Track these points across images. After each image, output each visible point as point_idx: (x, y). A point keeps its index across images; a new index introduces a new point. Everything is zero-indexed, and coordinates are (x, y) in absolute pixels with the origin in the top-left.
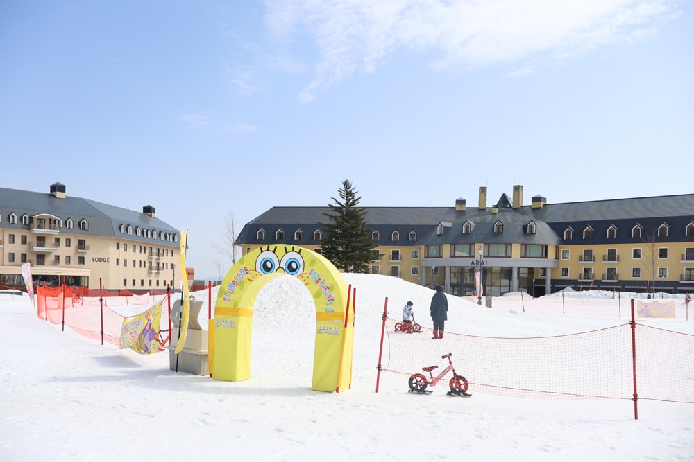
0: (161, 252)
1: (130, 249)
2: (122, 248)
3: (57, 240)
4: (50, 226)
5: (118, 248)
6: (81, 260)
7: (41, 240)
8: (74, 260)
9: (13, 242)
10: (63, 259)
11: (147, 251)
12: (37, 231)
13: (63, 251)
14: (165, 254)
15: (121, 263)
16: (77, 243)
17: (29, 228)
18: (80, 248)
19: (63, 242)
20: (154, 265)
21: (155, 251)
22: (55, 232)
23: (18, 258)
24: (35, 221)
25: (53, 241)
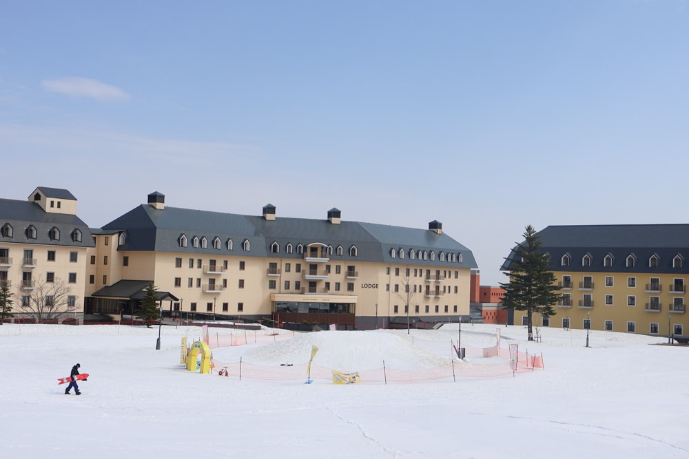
0: (442, 274)
1: (402, 273)
2: (393, 272)
3: (328, 267)
4: (322, 255)
5: (388, 273)
6: (351, 287)
7: (314, 268)
8: (344, 287)
9: (289, 271)
10: (332, 286)
11: (424, 274)
12: (309, 259)
13: (333, 278)
14: (447, 276)
15: (392, 288)
16: (347, 270)
17: (303, 257)
18: (350, 275)
19: (333, 269)
20: (432, 289)
21: (433, 273)
22: (326, 260)
23: (292, 286)
24: (309, 250)
25: (324, 269)
